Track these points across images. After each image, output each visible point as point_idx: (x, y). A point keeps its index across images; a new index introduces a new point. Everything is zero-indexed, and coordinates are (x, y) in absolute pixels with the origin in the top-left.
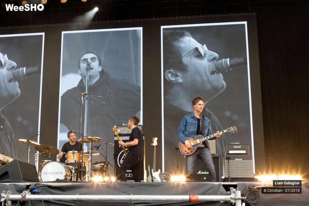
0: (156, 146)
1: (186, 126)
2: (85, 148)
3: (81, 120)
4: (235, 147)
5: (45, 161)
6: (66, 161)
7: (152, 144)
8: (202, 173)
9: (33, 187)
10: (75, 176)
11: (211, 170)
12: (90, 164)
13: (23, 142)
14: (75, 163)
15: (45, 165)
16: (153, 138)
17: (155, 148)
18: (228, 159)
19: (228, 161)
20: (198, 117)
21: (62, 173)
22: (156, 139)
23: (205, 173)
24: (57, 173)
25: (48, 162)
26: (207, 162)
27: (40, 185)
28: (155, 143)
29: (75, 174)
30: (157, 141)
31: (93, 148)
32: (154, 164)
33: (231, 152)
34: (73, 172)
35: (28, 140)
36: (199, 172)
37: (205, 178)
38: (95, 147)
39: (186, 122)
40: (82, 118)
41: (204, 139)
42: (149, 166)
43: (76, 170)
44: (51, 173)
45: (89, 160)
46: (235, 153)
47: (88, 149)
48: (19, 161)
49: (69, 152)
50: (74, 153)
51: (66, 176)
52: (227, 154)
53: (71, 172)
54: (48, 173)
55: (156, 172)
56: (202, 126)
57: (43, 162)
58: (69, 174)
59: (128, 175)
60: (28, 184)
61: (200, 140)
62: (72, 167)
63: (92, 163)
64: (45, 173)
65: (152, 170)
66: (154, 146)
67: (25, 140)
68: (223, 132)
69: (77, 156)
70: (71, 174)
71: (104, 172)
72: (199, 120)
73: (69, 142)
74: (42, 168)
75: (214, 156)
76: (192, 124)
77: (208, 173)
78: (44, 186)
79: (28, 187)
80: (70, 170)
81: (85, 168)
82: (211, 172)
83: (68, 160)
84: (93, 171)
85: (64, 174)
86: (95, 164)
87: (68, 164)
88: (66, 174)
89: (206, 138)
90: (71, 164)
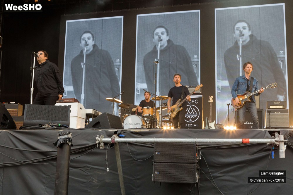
0: (212, 103)
1: (238, 85)
2: (158, 104)
3: (154, 82)
4: (275, 103)
5: (126, 114)
6: (142, 115)
7: (208, 101)
8: (248, 123)
9: (120, 133)
10: (149, 126)
11: (255, 121)
12: (161, 116)
13: (110, 100)
14: (149, 115)
15: (126, 117)
16: (210, 97)
17: (211, 104)
18: (269, 112)
19: (269, 114)
20: (248, 78)
21: (139, 124)
22: (212, 97)
23: (251, 123)
24: (136, 124)
25: (129, 115)
26: (253, 114)
27: (125, 131)
28: (211, 101)
29: (149, 125)
30: (213, 99)
31: (163, 104)
32: (211, 117)
33: (271, 107)
34: (148, 123)
35: (113, 98)
36: (246, 123)
37: (252, 127)
38: (165, 104)
39: (238, 83)
40: (155, 81)
41: (251, 95)
42: (206, 118)
43: (150, 121)
44: (131, 124)
45: (160, 113)
46: (274, 108)
47: (160, 105)
48: (108, 114)
49: (145, 107)
50: (148, 108)
51: (142, 125)
52: (268, 109)
53: (146, 123)
54: (129, 124)
55: (212, 123)
56: (250, 85)
57: (124, 115)
58: (145, 124)
59: (190, 125)
60: (116, 130)
61: (247, 96)
62: (147, 119)
63: (162, 116)
64: (126, 124)
65: (209, 121)
66: (210, 103)
67: (111, 99)
68: (265, 88)
69: (151, 110)
70: (146, 125)
71: (171, 123)
72: (248, 80)
73: (145, 100)
74: (124, 120)
75: (258, 110)
76: (243, 84)
77: (252, 123)
78: (128, 132)
79: (115, 133)
80: (146, 121)
81: (157, 119)
82: (255, 122)
83: (144, 113)
84: (163, 123)
85: (141, 124)
86: (165, 116)
87: (144, 117)
88: (143, 124)
89: (251, 94)
90: (146, 117)
